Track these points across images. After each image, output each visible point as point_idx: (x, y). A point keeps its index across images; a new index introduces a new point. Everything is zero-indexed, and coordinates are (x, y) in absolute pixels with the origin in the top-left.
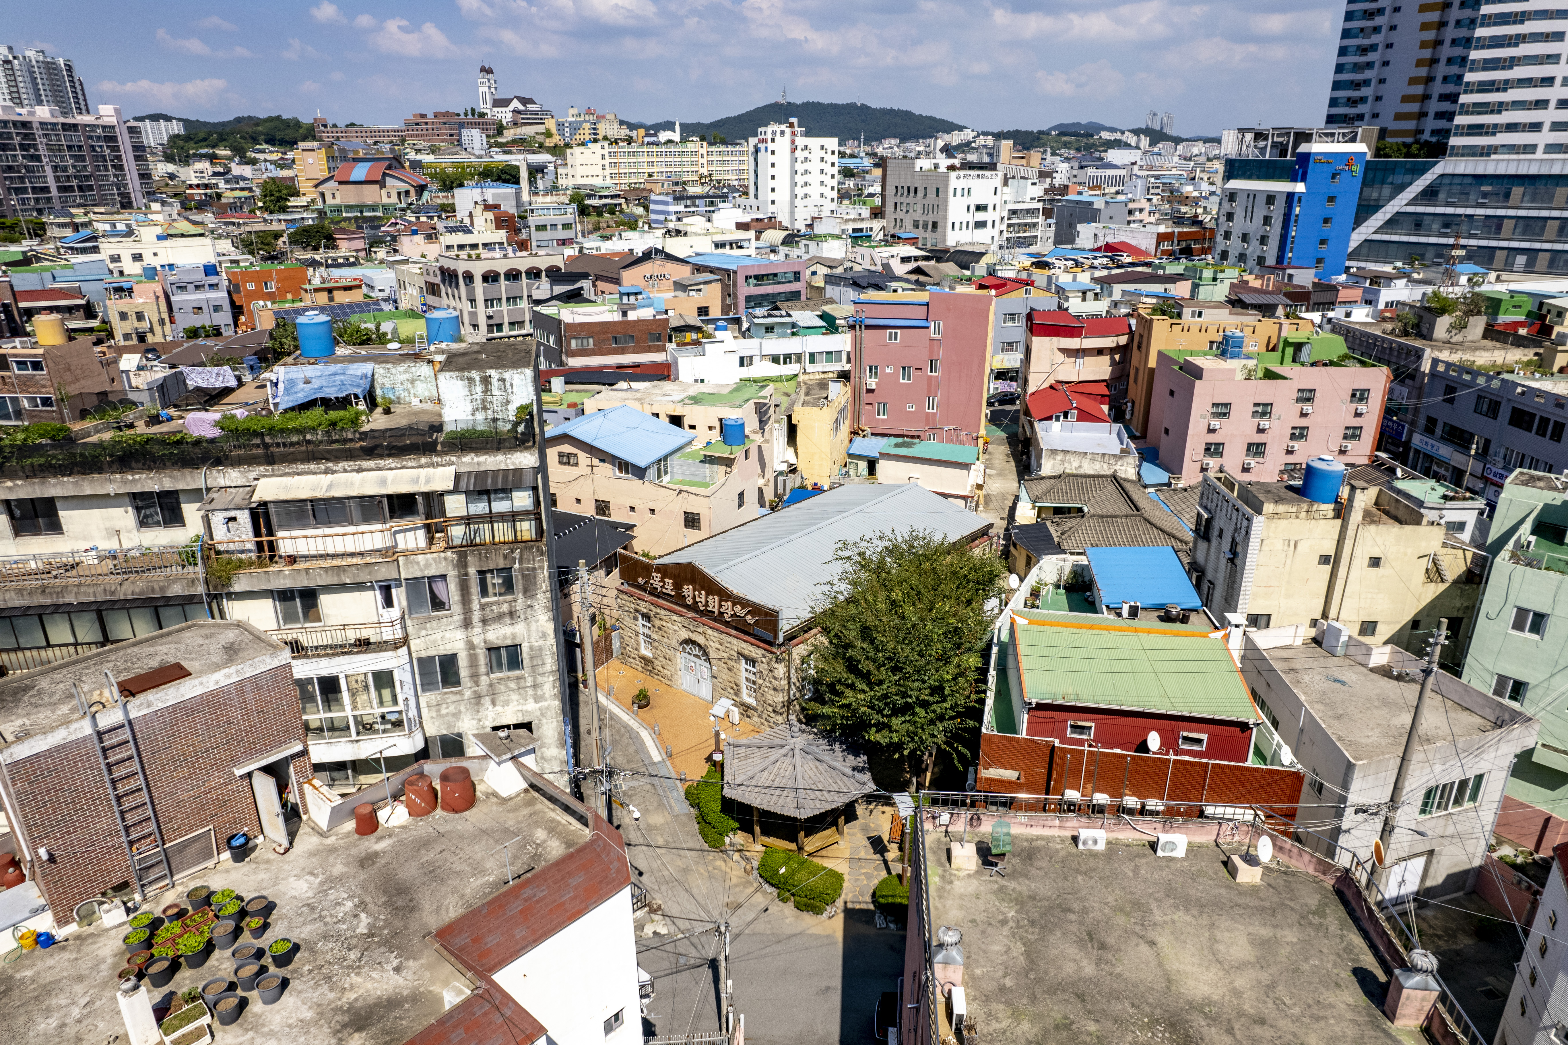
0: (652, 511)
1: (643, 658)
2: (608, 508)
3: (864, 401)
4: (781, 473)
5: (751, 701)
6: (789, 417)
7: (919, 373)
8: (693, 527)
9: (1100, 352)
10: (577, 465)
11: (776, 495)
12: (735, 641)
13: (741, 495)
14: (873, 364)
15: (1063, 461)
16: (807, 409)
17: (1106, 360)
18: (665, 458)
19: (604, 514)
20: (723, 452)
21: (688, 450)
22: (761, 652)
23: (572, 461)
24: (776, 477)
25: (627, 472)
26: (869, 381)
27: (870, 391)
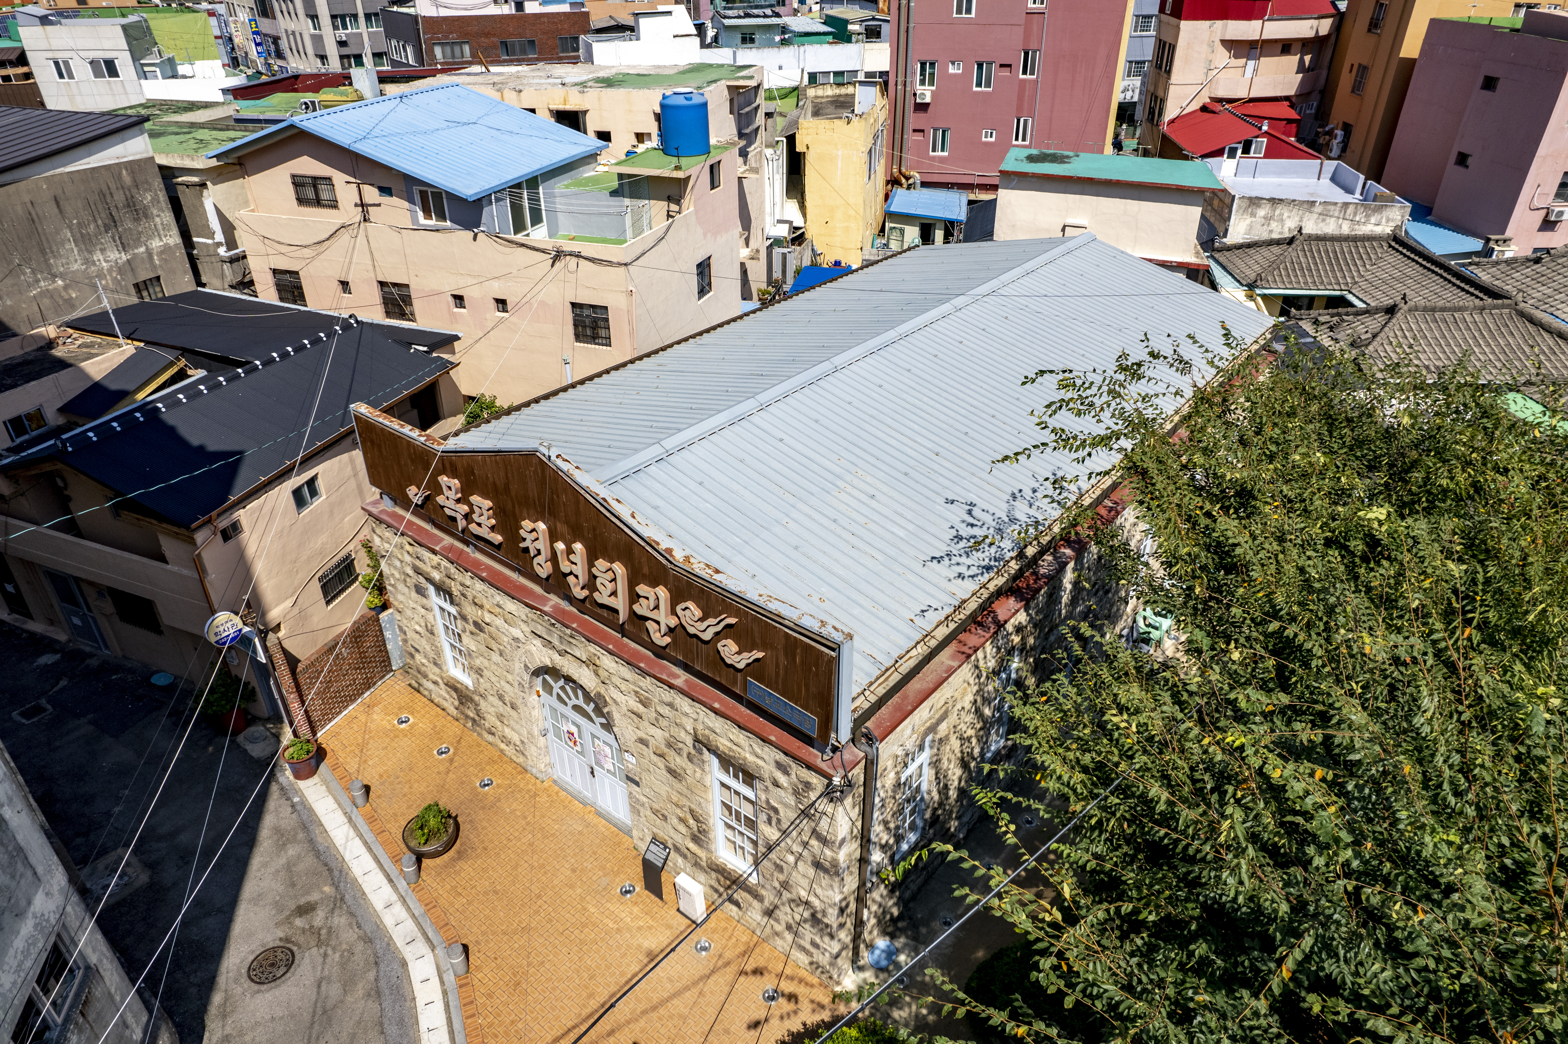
0: (501, 304)
1: (453, 686)
2: (407, 300)
3: (910, 124)
4: (777, 242)
5: (741, 865)
6: (791, 140)
7: (1005, 73)
8: (594, 338)
9: (1285, 47)
10: (333, 205)
11: (770, 282)
12: (684, 704)
13: (704, 269)
14: (928, 58)
15: (1268, 219)
16: (822, 124)
17: (1292, 61)
18: (533, 182)
19: (402, 315)
20: (663, 167)
21: (588, 172)
22: (771, 755)
23: (325, 195)
24: (770, 248)
25: (442, 216)
26: (919, 89)
27: (922, 107)
